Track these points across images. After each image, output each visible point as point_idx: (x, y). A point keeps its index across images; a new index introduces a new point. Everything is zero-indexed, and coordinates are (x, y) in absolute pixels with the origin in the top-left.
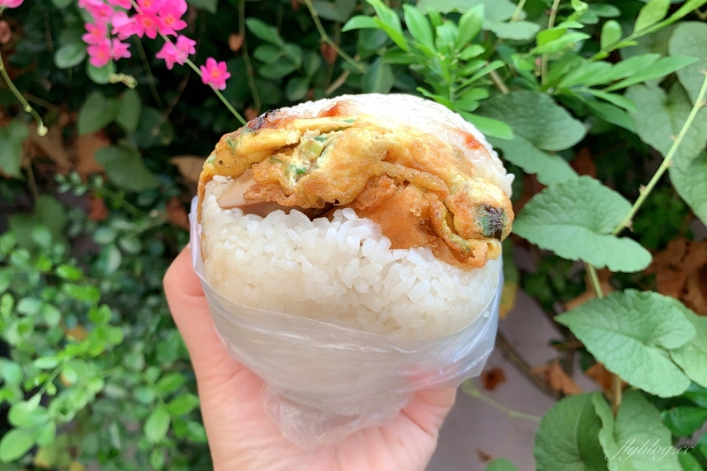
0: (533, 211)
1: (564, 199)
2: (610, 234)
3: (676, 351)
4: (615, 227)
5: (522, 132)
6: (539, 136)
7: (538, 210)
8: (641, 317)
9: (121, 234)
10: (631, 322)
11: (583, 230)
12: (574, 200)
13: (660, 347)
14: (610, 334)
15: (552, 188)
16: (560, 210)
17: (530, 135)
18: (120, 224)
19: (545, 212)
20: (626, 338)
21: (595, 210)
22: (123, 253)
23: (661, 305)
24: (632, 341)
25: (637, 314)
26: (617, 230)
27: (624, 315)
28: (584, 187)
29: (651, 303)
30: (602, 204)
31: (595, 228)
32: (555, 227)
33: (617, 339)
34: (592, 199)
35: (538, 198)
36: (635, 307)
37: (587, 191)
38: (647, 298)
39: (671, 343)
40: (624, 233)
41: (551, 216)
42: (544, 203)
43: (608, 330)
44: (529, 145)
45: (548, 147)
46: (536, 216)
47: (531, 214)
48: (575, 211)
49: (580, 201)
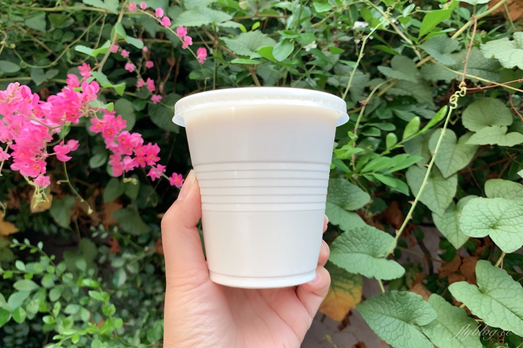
0: (337, 245)
1: (354, 238)
2: (383, 257)
3: (424, 326)
4: (386, 253)
5: (334, 201)
6: (344, 203)
7: (340, 245)
8: (402, 307)
9: (128, 262)
10: (397, 309)
11: (365, 256)
12: (360, 240)
13: (416, 324)
14: (384, 316)
15: (347, 233)
16: (352, 244)
17: (338, 202)
18: (127, 255)
19: (343, 246)
20: (394, 319)
21: (373, 244)
22: (128, 273)
23: (415, 299)
24: (397, 321)
25: (400, 305)
26: (387, 256)
27: (392, 305)
28: (365, 231)
29: (408, 298)
30: (377, 240)
31: (374, 255)
32: (349, 254)
33: (389, 320)
34: (371, 238)
35: (339, 238)
36: (398, 301)
37: (367, 234)
38: (405, 295)
39: (423, 322)
40: (390, 257)
41: (347, 248)
42: (343, 242)
43: (383, 314)
44: (338, 208)
45: (349, 209)
46: (339, 249)
47: (336, 247)
48: (361, 245)
49: (363, 240)
